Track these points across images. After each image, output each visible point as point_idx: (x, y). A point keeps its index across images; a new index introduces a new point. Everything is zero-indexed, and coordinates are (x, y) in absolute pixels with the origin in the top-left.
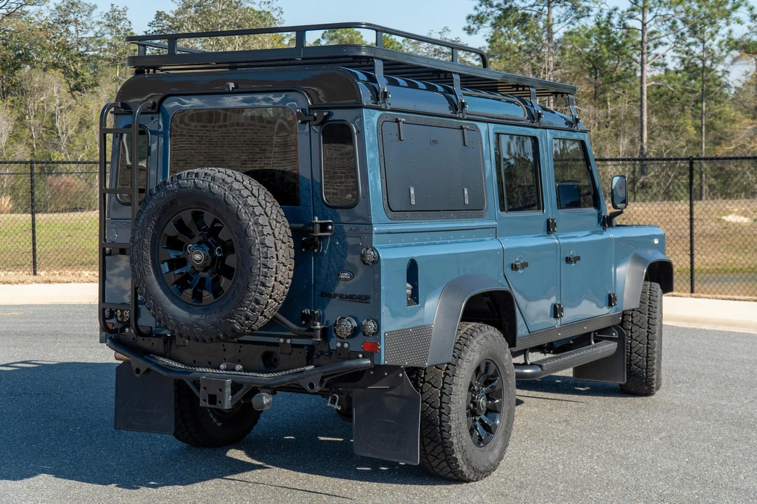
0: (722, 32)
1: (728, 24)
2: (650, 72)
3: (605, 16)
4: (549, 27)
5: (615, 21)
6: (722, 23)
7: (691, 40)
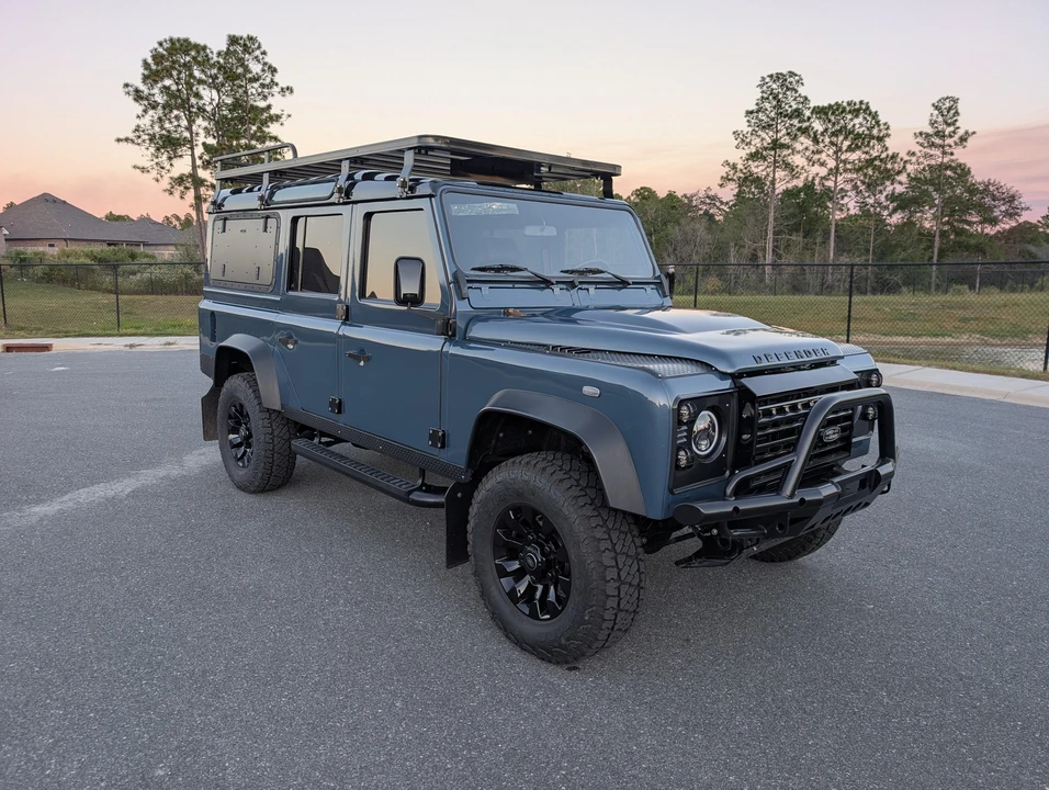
0: (888, 189)
1: (892, 184)
2: (839, 215)
3: (810, 179)
4: (773, 182)
5: (817, 182)
6: (888, 183)
7: (867, 194)
